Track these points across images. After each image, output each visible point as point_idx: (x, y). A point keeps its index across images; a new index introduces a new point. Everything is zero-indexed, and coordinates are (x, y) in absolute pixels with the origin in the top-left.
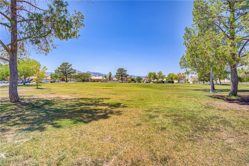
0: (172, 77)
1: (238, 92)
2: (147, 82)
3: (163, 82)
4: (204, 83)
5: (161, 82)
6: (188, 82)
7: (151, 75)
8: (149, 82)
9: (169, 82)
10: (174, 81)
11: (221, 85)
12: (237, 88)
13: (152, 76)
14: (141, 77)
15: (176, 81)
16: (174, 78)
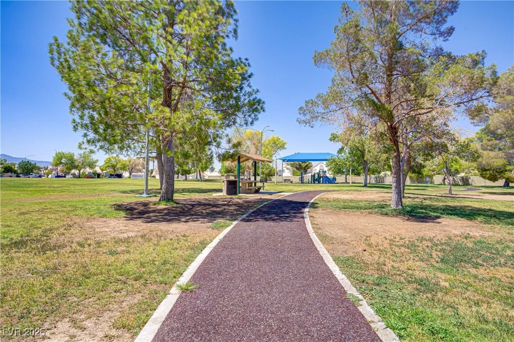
0: (115, 163)
1: (174, 195)
2: (58, 176)
3: (99, 176)
4: (178, 178)
5: (93, 175)
6: (152, 175)
7: (61, 159)
8: (65, 177)
9: (111, 176)
10: (124, 174)
11: (201, 181)
12: (173, 185)
13: (63, 161)
14: (33, 163)
15: (126, 174)
16: (119, 166)
